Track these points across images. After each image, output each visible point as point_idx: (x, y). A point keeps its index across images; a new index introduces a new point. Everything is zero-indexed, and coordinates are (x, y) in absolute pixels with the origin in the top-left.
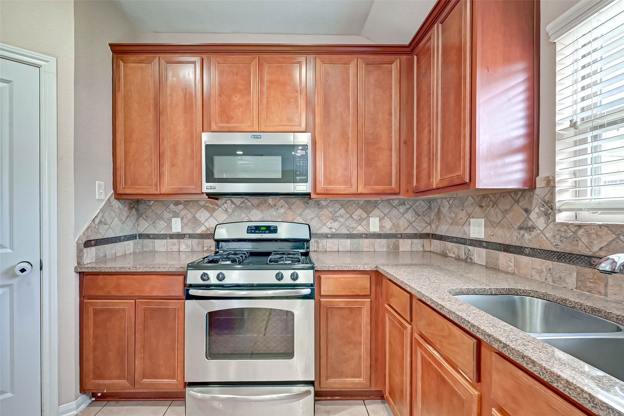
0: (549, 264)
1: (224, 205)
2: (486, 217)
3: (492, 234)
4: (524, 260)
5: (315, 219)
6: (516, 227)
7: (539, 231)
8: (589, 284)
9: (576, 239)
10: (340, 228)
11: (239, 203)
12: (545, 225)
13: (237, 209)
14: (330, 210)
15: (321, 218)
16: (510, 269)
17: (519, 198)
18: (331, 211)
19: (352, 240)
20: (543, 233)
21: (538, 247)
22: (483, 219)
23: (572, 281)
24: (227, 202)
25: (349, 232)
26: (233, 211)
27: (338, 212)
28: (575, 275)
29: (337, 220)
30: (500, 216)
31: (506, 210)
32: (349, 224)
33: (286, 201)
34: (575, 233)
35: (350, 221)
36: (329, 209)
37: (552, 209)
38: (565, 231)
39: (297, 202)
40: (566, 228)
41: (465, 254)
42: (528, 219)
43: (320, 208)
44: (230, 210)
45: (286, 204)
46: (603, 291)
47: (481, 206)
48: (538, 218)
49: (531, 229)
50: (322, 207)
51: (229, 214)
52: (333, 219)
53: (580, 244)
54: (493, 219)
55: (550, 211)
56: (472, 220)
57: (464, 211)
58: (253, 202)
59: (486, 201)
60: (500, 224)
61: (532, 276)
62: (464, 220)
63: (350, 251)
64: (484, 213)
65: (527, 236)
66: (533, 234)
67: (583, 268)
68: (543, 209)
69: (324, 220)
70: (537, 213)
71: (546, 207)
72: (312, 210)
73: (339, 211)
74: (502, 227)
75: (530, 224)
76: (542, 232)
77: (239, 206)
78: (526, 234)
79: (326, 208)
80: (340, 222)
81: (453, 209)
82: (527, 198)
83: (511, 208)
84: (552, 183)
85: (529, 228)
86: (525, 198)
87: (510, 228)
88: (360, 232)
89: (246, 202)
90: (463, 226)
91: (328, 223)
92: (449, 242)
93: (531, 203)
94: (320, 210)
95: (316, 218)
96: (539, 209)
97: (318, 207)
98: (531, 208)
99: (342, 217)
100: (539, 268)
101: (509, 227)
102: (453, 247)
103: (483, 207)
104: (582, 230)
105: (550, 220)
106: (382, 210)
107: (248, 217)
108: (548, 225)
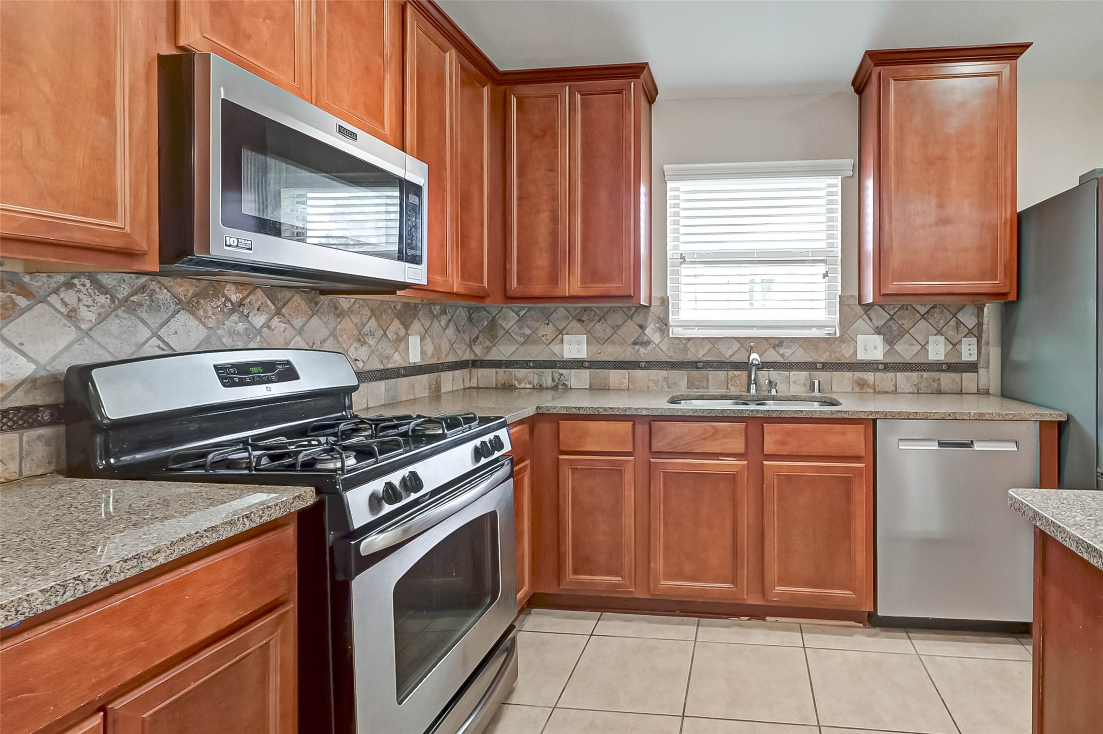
0: (664, 373)
1: (62, 295)
2: (588, 332)
3: (599, 351)
4: (639, 374)
5: (328, 341)
6: (630, 343)
7: (654, 345)
8: (696, 383)
9: (686, 349)
10: (370, 359)
11: (123, 291)
12: (660, 340)
13: (120, 312)
14: (355, 320)
15: (340, 339)
16: (624, 385)
17: (633, 314)
18: (357, 323)
19: (387, 381)
20: (658, 347)
21: (654, 360)
22: (585, 336)
23: (684, 383)
24: (76, 281)
25: (382, 367)
26: (102, 319)
27: (366, 325)
28: (686, 378)
29: (365, 343)
30: (609, 331)
31: (617, 326)
32: (383, 350)
33: (271, 294)
34: (685, 345)
35: (384, 343)
36: (353, 318)
37: (666, 325)
38: (678, 344)
39: (295, 298)
40: (678, 341)
41: (553, 380)
42: (643, 334)
43: (339, 316)
44: (88, 315)
45: (269, 302)
46: (706, 386)
47: (579, 320)
48: (654, 333)
49: (646, 343)
50: (342, 314)
51: (84, 326)
52: (359, 341)
53: (690, 353)
54: (599, 335)
55: (665, 327)
56: (565, 337)
57: (551, 324)
58: (180, 290)
59: (588, 315)
60: (609, 340)
61: (648, 387)
62: (550, 337)
63: (385, 405)
64: (585, 329)
65: (642, 350)
66: (650, 348)
67: (692, 372)
68: (658, 325)
69: (344, 342)
70: (653, 329)
71: (661, 323)
72: (325, 320)
73: (368, 322)
74: (613, 343)
75: (646, 338)
76: (657, 345)
77: (126, 300)
78: (641, 349)
79: (348, 316)
80: (370, 346)
81: (529, 323)
82: (641, 315)
83: (624, 323)
84: (666, 303)
85: (645, 343)
86: (639, 315)
87: (623, 344)
88: (397, 365)
89: (151, 287)
90: (548, 345)
91: (352, 349)
92: (519, 368)
93: (646, 319)
94: (339, 320)
95: (331, 338)
96: (655, 325)
97: (335, 314)
98: (646, 323)
99: (372, 334)
100: (656, 378)
101: (623, 342)
102: (529, 375)
103: (583, 321)
104: (691, 342)
105: (665, 335)
106: (423, 322)
107: (160, 338)
108: (662, 339)
